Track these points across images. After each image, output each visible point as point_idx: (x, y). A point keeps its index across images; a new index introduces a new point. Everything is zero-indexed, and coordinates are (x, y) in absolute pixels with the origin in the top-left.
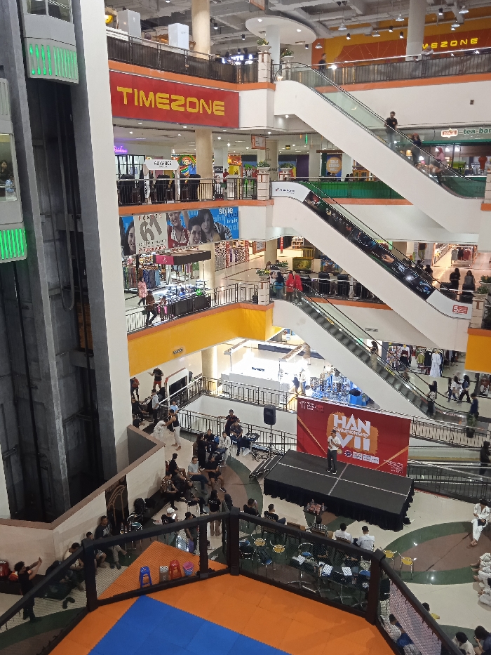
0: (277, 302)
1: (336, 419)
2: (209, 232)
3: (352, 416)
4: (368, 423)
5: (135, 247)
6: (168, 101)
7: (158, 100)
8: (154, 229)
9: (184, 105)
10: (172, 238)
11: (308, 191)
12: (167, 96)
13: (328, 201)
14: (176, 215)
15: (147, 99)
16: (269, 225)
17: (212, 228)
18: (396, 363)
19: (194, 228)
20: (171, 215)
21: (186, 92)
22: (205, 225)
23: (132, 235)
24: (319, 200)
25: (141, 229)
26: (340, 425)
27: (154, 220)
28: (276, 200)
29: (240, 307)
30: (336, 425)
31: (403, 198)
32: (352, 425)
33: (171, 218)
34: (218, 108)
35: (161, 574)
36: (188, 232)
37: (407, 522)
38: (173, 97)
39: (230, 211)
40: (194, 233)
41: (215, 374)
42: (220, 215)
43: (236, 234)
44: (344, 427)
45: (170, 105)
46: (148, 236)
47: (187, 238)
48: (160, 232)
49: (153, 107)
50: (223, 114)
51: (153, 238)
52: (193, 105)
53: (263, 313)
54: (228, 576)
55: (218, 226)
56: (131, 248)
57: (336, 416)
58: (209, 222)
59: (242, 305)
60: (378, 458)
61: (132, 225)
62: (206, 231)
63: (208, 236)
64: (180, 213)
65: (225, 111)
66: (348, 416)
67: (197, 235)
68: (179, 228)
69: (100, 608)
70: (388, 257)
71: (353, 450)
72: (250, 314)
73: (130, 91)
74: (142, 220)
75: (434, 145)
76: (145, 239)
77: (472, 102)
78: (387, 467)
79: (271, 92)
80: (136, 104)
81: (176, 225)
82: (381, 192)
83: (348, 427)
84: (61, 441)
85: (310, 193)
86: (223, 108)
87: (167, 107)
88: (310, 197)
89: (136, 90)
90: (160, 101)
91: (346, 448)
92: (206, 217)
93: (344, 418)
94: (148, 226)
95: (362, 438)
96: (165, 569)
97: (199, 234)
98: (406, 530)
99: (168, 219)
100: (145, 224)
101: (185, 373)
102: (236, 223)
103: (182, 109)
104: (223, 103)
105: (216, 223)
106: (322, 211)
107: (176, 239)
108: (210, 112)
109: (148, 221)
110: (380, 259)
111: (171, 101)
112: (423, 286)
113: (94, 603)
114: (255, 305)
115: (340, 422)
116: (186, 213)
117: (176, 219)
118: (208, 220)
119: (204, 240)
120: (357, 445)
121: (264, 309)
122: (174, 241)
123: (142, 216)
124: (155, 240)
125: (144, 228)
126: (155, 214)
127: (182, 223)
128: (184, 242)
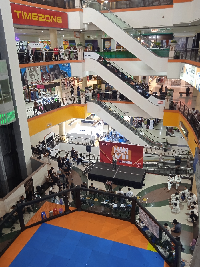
0: (89, 103)
1: (115, 148)
2: (58, 74)
3: (121, 147)
4: (127, 149)
5: (27, 82)
6: (37, 17)
7: (33, 16)
8: (35, 74)
9: (44, 19)
10: (43, 77)
11: (99, 56)
12: (36, 14)
13: (107, 60)
14: (44, 67)
15: (28, 16)
16: (84, 70)
17: (60, 72)
18: (136, 125)
19: (52, 73)
20: (42, 67)
21: (45, 12)
22: (57, 71)
23: (26, 77)
24: (103, 59)
26: (116, 151)
27: (35, 70)
28: (86, 60)
29: (73, 106)
30: (115, 150)
31: (137, 58)
32: (121, 150)
33: (42, 69)
34: (59, 20)
35: (50, 214)
36: (50, 74)
37: (144, 185)
38: (39, 15)
39: (67, 65)
40: (52, 75)
41: (65, 134)
42: (63, 67)
43: (70, 75)
44: (118, 151)
45: (38, 18)
46: (33, 77)
47: (50, 78)
48: (38, 75)
49: (31, 19)
50: (61, 22)
52: (48, 18)
53: (83, 107)
54: (77, 212)
55: (62, 72)
56: (26, 82)
57: (115, 147)
58: (58, 70)
59: (74, 104)
60: (132, 162)
61: (25, 72)
62: (57, 74)
63: (58, 76)
64: (46, 66)
65: (62, 21)
66: (120, 147)
67: (53, 76)
68: (46, 73)
69: (26, 230)
70: (132, 82)
71: (122, 160)
72: (78, 108)
73: (20, 12)
74: (30, 70)
75: (149, 36)
76: (32, 78)
77: (163, 17)
78: (135, 165)
79: (81, 13)
80: (23, 18)
81: (44, 71)
82: (128, 55)
83: (120, 151)
84: (3, 165)
85: (100, 57)
86: (61, 20)
87: (37, 19)
88: (100, 58)
89: (23, 12)
90: (34, 17)
91: (119, 159)
92: (57, 68)
93: (118, 147)
94: (33, 72)
95: (125, 155)
96: (51, 212)
97: (54, 75)
98: (144, 188)
99: (41, 69)
100: (31, 71)
101: (52, 134)
102: (70, 70)
103: (44, 20)
104: (61, 18)
105: (62, 70)
106: (105, 64)
107: (45, 78)
108: (55, 21)
110: (129, 83)
111: (39, 17)
112: (146, 94)
113: (23, 228)
114: (79, 104)
115: (116, 149)
116: (48, 66)
117: (44, 69)
118: (58, 69)
119: (57, 78)
120: (123, 158)
121: (83, 106)
122: (44, 79)
123: (29, 68)
124: (36, 78)
125: (31, 73)
126: (35, 67)
127: (47, 71)
128: (48, 79)
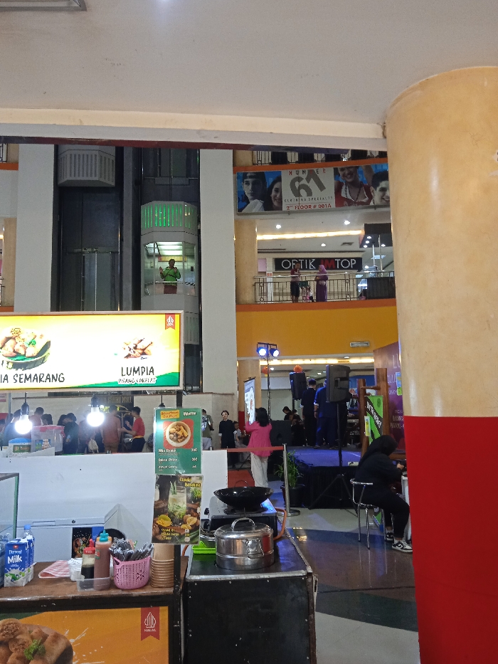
5: (280, 202)
8: (312, 185)
10: (343, 195)
14: (351, 169)
19: (383, 184)
20: (342, 170)
23: (278, 190)
25: (292, 184)
27: (312, 175)
33: (341, 173)
36: (372, 188)
40: (383, 189)
46: (303, 192)
47: (371, 197)
48: (322, 187)
51: (309, 193)
56: (275, 203)
61: (279, 179)
68: (355, 184)
74: (294, 175)
76: (298, 195)
81: (350, 180)
94: (304, 182)
99: (336, 174)
100: (299, 179)
107: (350, 197)
109: (304, 176)
116: (368, 167)
117: (351, 174)
122: (347, 200)
123: (294, 172)
124: (313, 196)
125: (297, 184)
126: (315, 169)
127: (360, 180)
128: (364, 200)
